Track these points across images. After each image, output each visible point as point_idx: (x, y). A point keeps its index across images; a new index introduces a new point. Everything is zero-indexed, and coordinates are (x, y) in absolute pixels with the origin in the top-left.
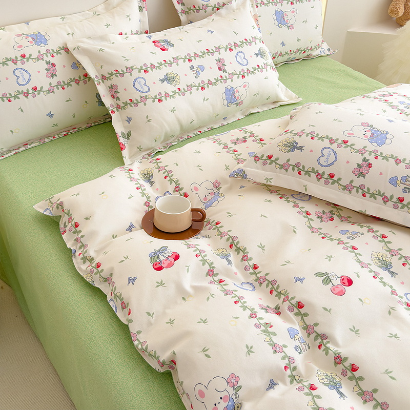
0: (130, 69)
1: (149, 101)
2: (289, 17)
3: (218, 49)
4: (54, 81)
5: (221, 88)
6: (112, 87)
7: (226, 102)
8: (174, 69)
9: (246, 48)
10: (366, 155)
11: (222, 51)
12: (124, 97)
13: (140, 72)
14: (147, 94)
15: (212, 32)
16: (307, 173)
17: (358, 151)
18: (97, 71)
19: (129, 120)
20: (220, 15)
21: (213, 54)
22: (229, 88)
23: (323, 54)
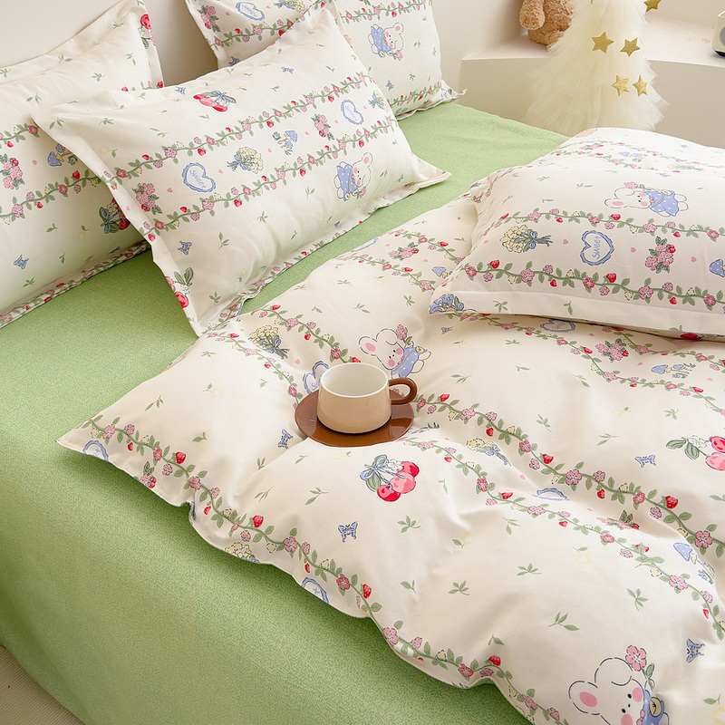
0: (171, 151)
1: (218, 206)
2: (393, 37)
3: (310, 98)
4: (21, 193)
5: (330, 167)
6: (140, 190)
7: (341, 193)
8: (247, 143)
9: (352, 93)
10: (659, 232)
11: (318, 101)
12: (168, 204)
13: (190, 154)
14: (212, 193)
15: (291, 71)
16: (568, 281)
17: (643, 229)
18: (106, 162)
19: (185, 247)
20: (288, 41)
21: (304, 107)
22: (343, 165)
23: (445, 99)
